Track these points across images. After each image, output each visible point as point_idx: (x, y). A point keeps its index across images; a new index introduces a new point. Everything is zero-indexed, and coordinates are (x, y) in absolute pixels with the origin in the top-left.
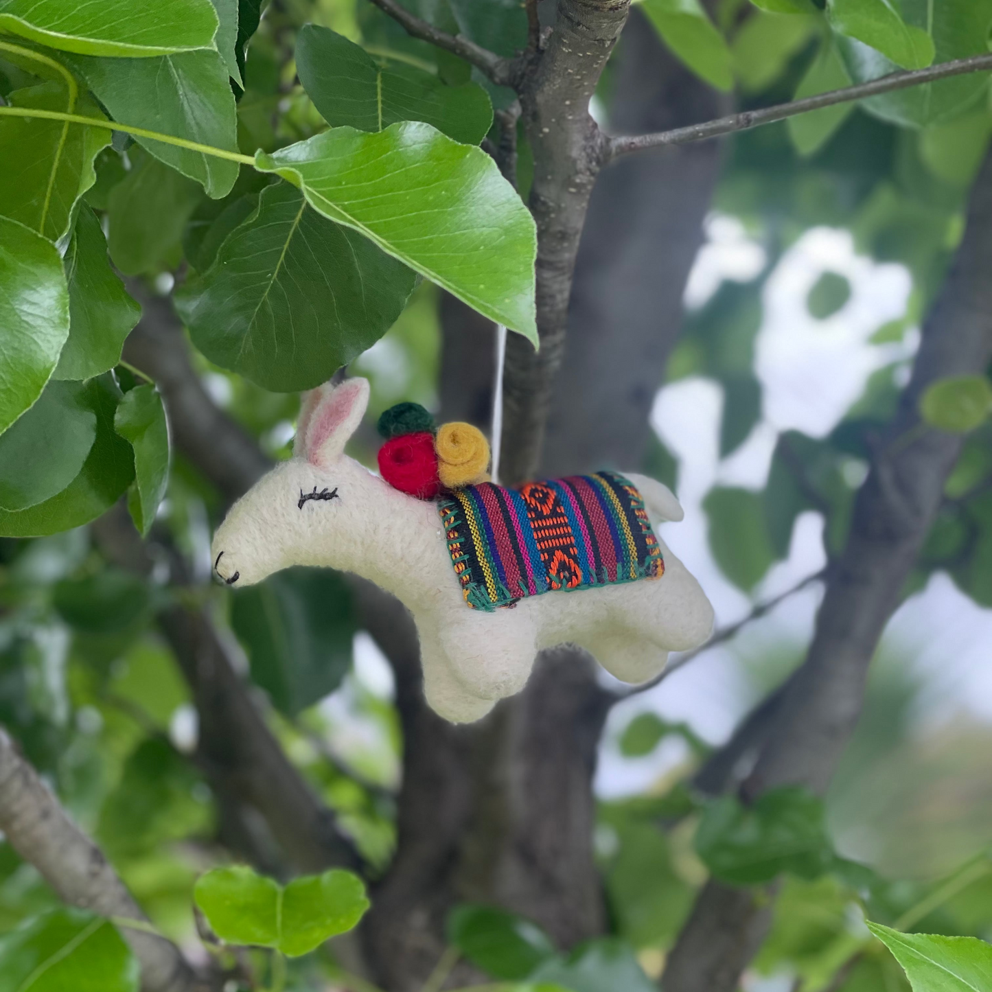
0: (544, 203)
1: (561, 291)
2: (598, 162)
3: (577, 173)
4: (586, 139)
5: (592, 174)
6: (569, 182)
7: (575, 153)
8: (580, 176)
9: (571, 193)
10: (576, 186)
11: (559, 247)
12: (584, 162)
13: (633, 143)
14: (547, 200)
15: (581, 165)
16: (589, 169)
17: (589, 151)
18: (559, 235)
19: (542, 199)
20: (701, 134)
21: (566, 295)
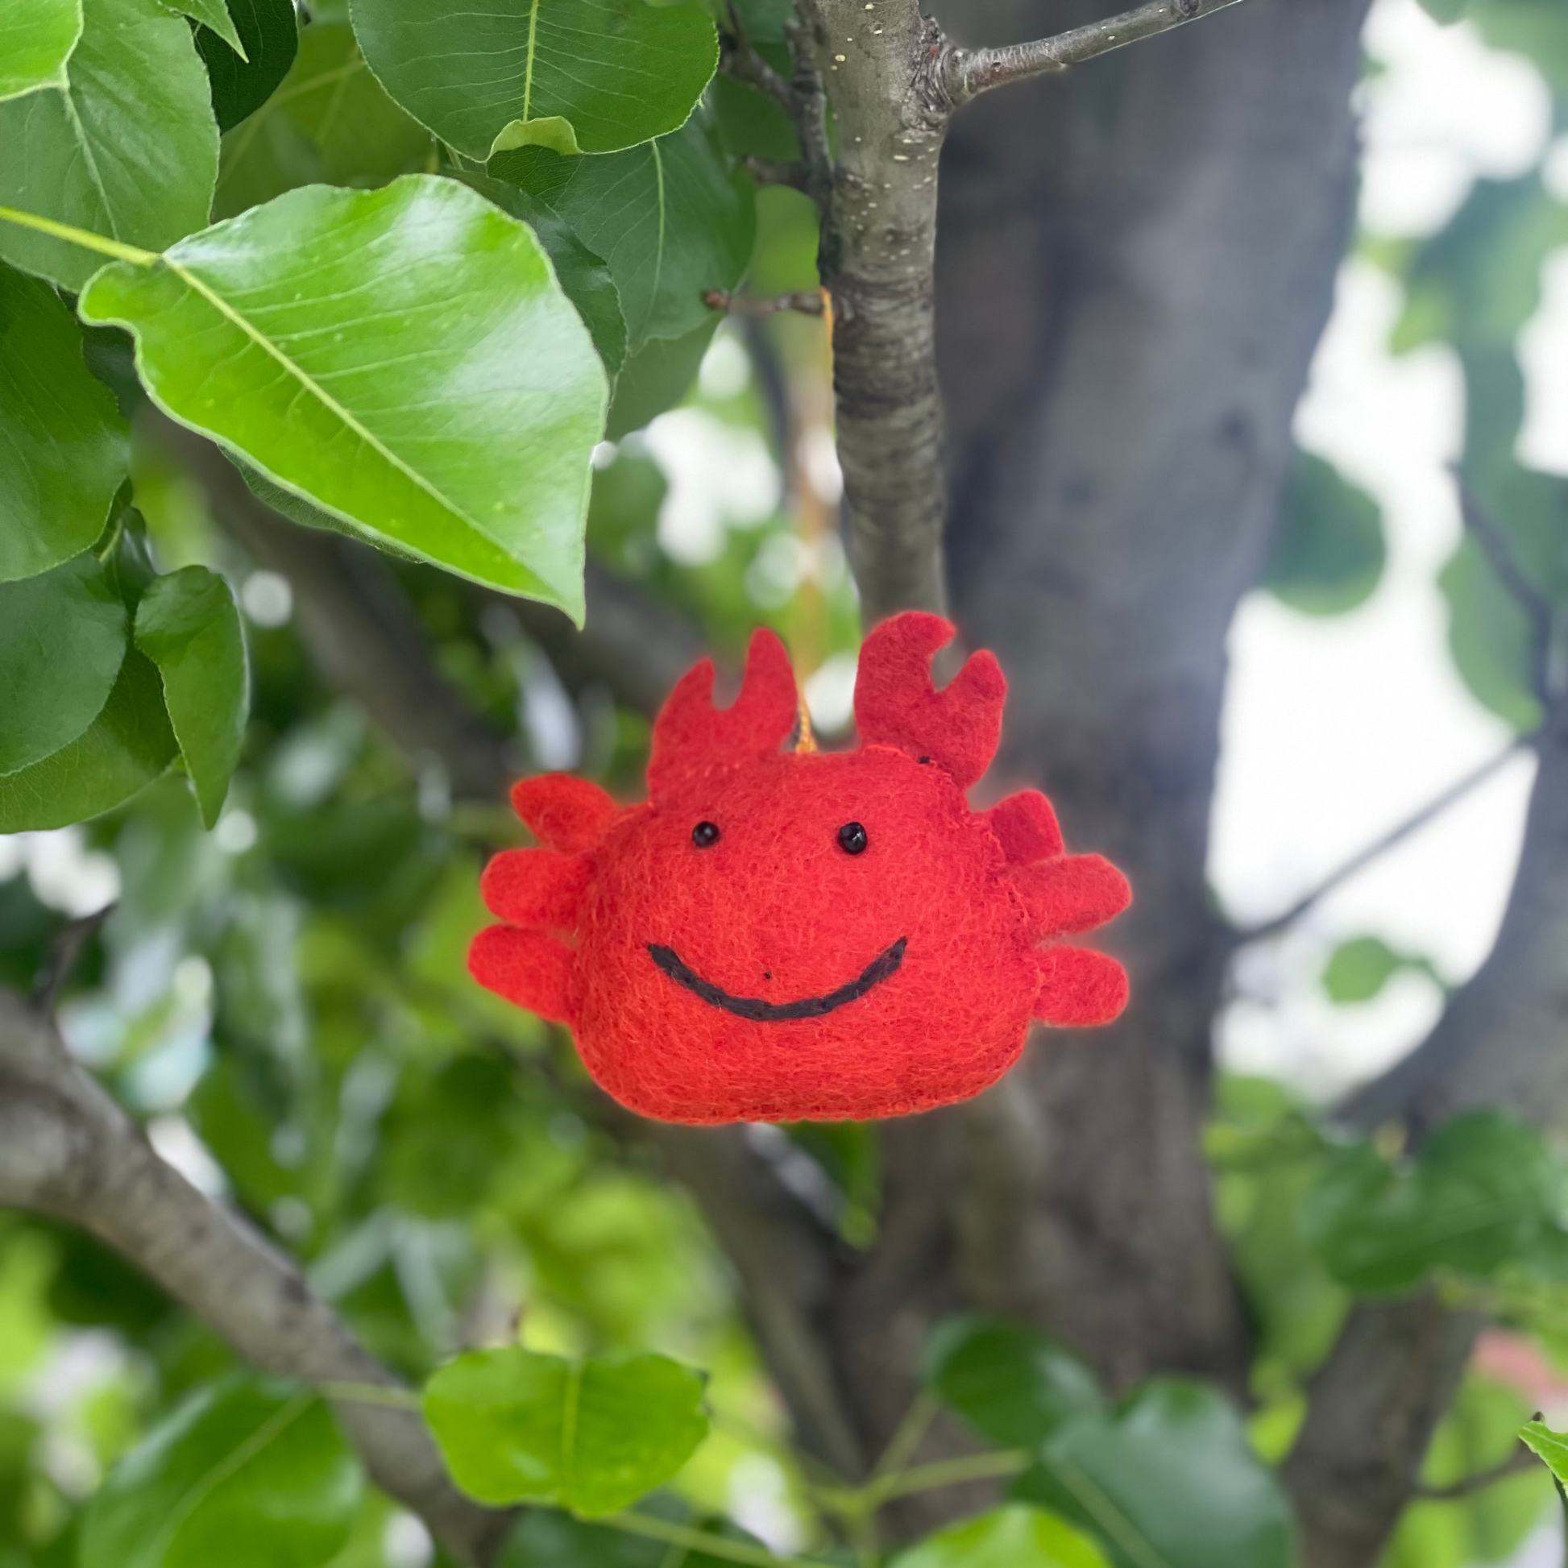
0: (855, 185)
1: (912, 332)
2: (941, 104)
3: (904, 127)
4: (913, 65)
5: (933, 126)
6: (892, 145)
7: (895, 94)
8: (911, 131)
9: (897, 162)
10: (905, 150)
11: (893, 258)
12: (913, 105)
13: (997, 64)
14: (859, 180)
15: (909, 113)
16: (925, 119)
17: (921, 86)
18: (889, 238)
19: (851, 178)
20: (1111, 38)
21: (924, 335)
